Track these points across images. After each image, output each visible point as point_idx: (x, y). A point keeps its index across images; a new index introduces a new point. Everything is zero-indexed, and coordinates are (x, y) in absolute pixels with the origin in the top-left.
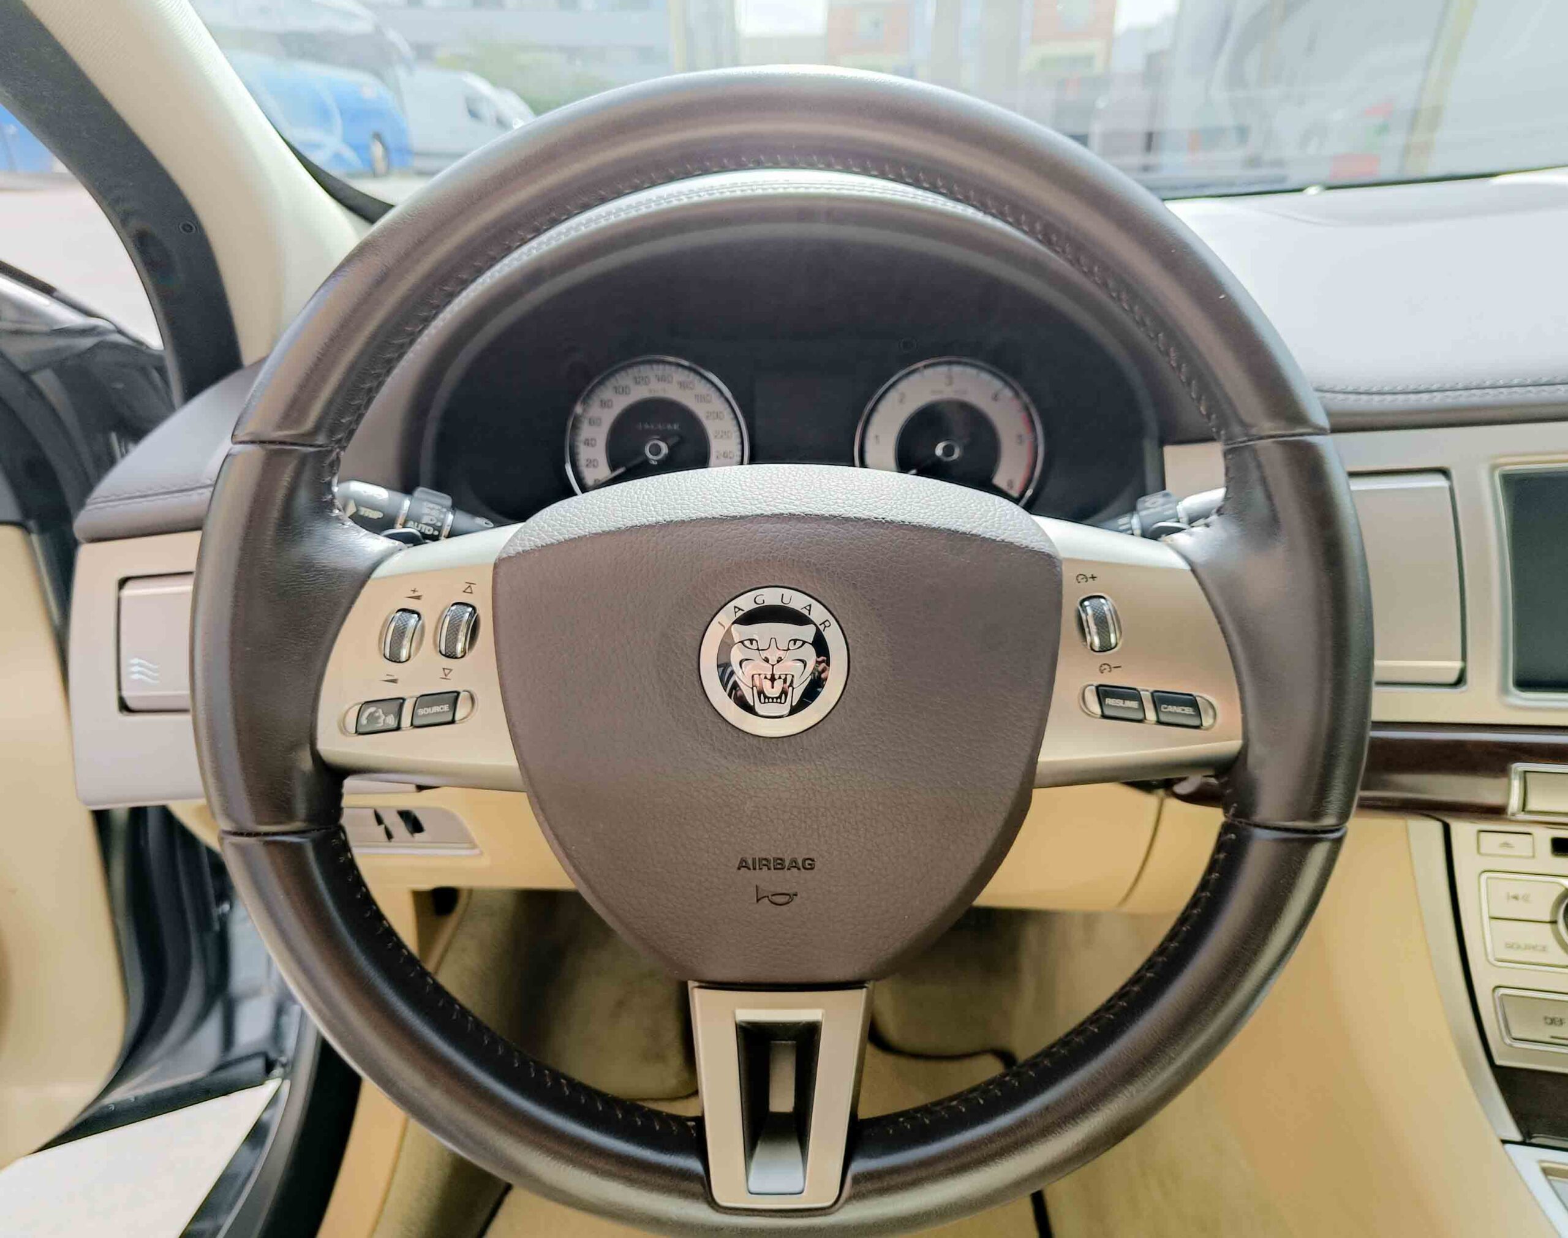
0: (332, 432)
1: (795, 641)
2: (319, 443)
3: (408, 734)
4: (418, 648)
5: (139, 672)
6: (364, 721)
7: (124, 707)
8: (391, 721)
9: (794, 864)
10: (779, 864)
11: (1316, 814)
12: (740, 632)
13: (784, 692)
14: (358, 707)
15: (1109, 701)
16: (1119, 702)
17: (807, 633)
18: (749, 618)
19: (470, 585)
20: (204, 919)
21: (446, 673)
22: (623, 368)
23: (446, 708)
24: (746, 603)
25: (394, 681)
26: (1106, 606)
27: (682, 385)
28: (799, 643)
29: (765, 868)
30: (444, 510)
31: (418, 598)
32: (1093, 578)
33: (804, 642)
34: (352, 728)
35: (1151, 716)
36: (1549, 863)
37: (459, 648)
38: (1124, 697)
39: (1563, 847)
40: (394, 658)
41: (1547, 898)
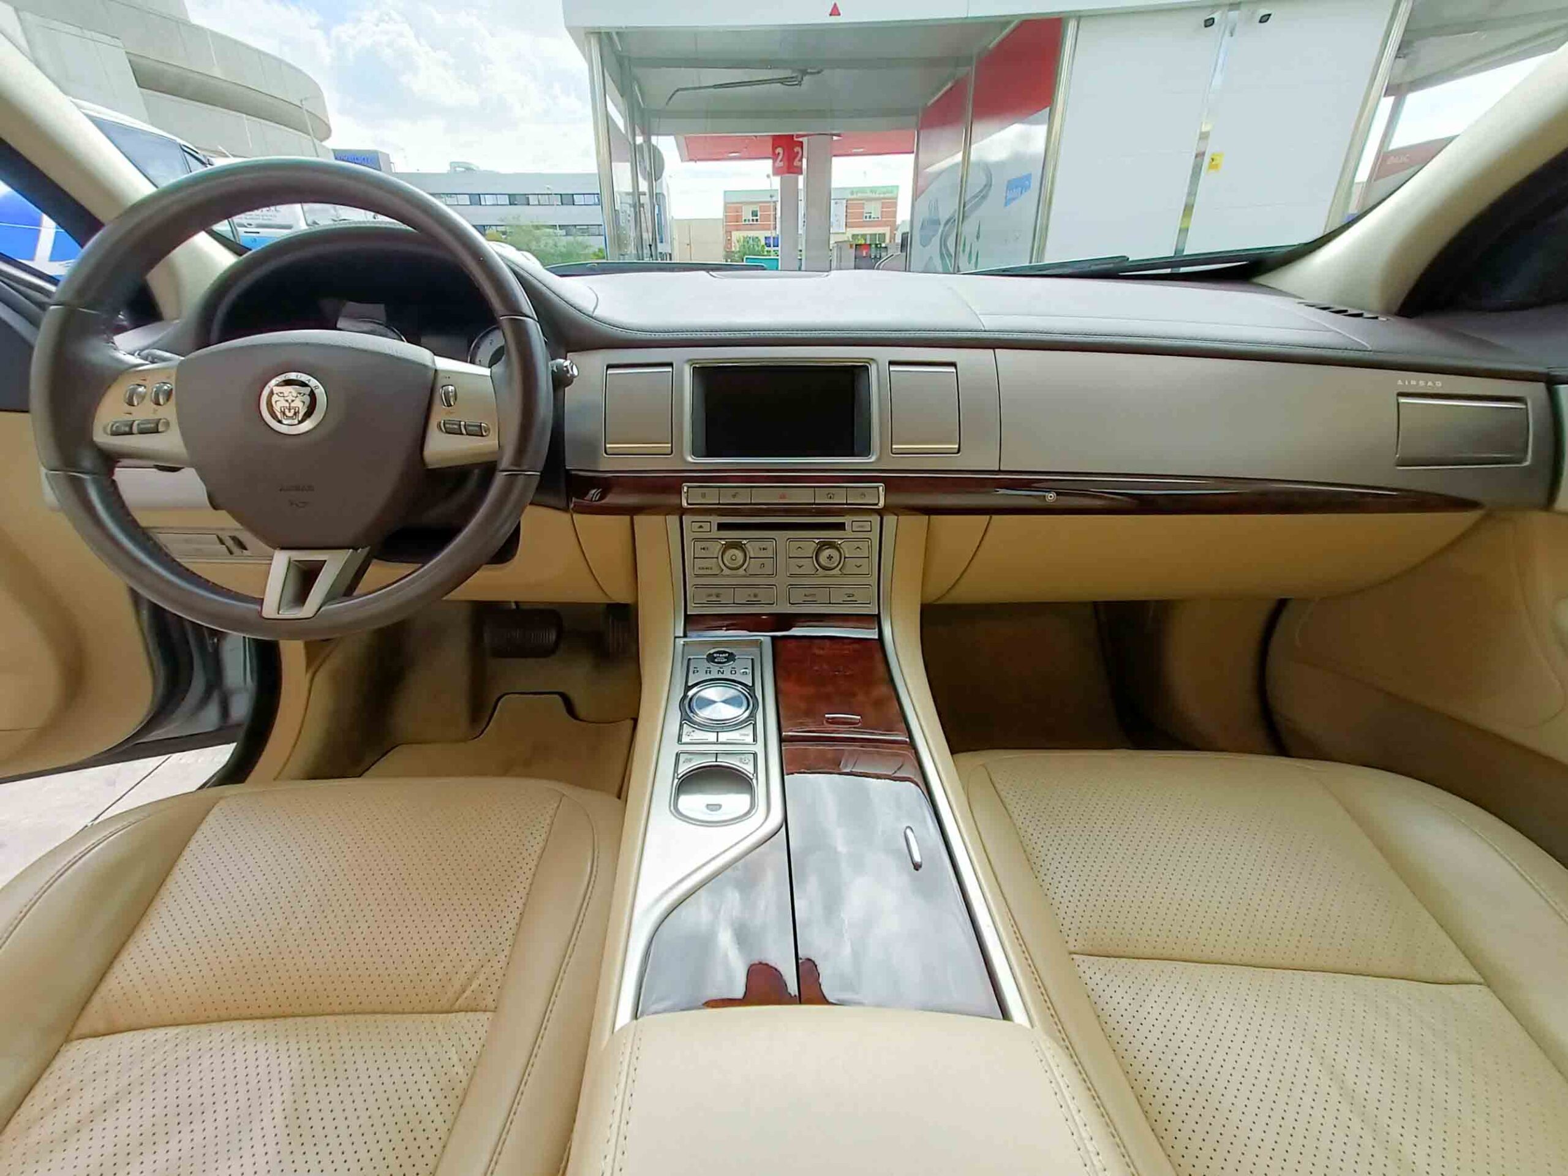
1: (301, 393)
3: (135, 437)
4: (142, 400)
6: (115, 429)
8: (127, 429)
9: (305, 489)
10: (298, 489)
12: (277, 390)
13: (295, 414)
14: (113, 423)
15: (448, 425)
16: (452, 426)
17: (307, 390)
18: (283, 384)
19: (170, 375)
21: (155, 411)
23: (154, 425)
24: (283, 378)
25: (130, 414)
26: (451, 388)
28: (303, 394)
29: (292, 491)
31: (147, 380)
32: (450, 378)
33: (305, 394)
34: (109, 431)
35: (464, 432)
36: (716, 534)
37: (161, 401)
38: (453, 424)
39: (722, 527)
40: (131, 404)
41: (716, 548)
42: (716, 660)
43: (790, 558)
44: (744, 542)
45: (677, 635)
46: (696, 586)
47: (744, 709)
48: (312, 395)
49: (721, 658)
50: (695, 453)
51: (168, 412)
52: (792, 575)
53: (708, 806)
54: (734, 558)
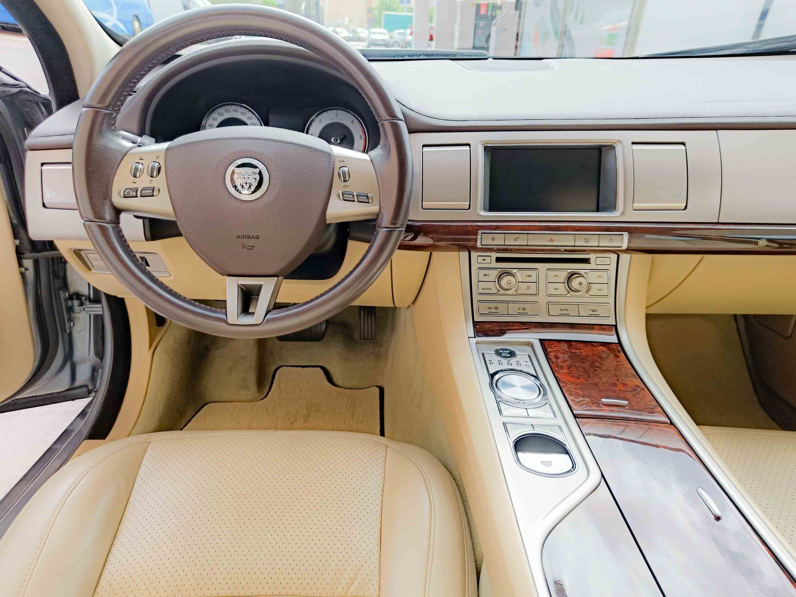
0: (114, 107)
1: (253, 173)
2: (110, 110)
3: (139, 199)
4: (142, 174)
5: (49, 195)
6: (126, 193)
7: (44, 206)
8: (134, 194)
9: (253, 237)
10: (249, 237)
11: (395, 224)
12: (238, 170)
13: (250, 187)
14: (124, 189)
15: (345, 195)
16: (348, 196)
17: (257, 171)
18: (238, 166)
19: (158, 156)
20: (63, 329)
21: (151, 182)
22: (222, 106)
23: (151, 191)
24: (240, 162)
25: (135, 183)
26: (346, 169)
27: (242, 113)
28: (254, 173)
29: (245, 238)
30: (152, 142)
31: (142, 159)
32: (344, 161)
33: (256, 173)
34: (122, 195)
35: (356, 200)
36: (495, 265)
37: (155, 175)
38: (349, 195)
39: (498, 260)
40: (135, 176)
41: (493, 274)
42: (503, 355)
43: (548, 282)
44: (515, 271)
45: (470, 336)
46: (480, 301)
47: (537, 394)
48: (260, 174)
49: (505, 354)
50: (485, 209)
51: (160, 182)
52: (550, 295)
53: (542, 462)
54: (509, 282)
